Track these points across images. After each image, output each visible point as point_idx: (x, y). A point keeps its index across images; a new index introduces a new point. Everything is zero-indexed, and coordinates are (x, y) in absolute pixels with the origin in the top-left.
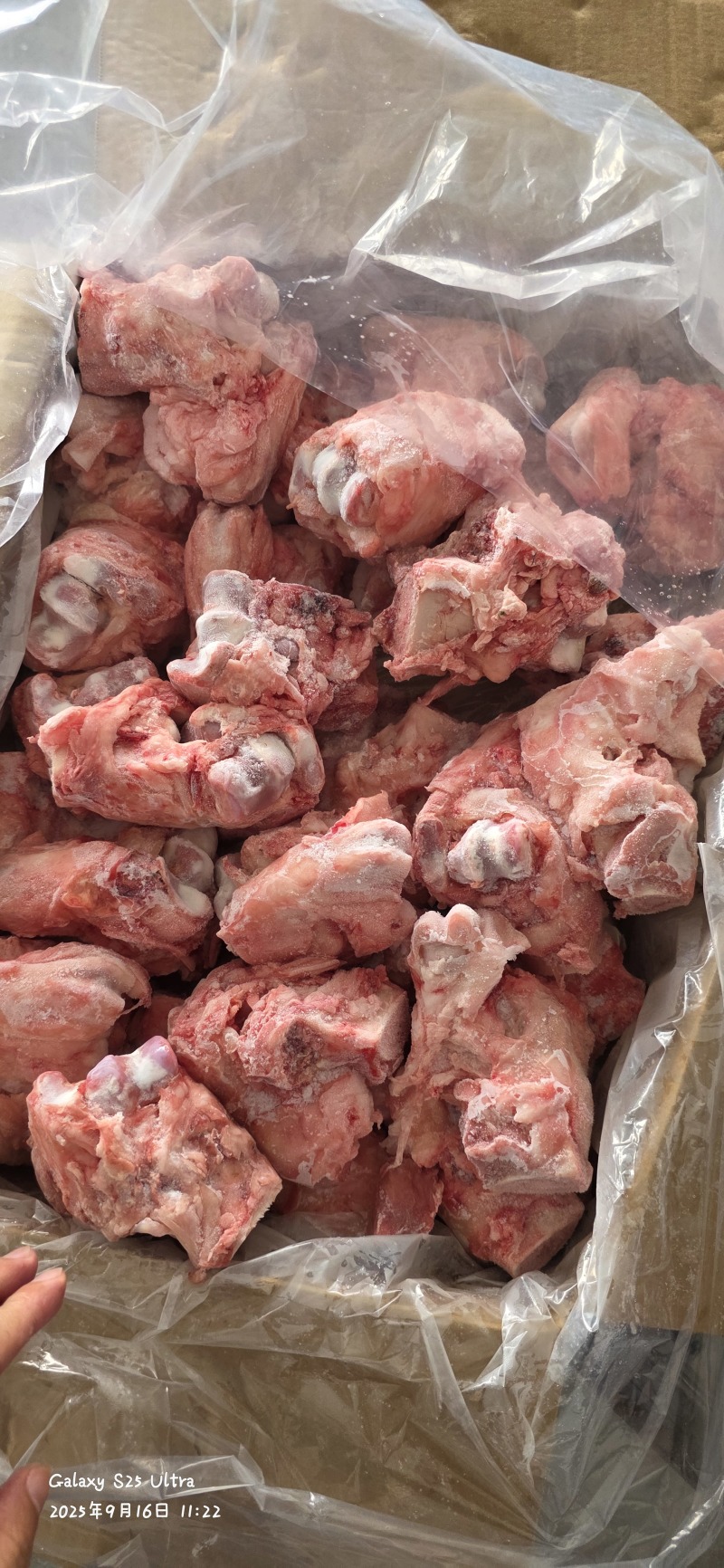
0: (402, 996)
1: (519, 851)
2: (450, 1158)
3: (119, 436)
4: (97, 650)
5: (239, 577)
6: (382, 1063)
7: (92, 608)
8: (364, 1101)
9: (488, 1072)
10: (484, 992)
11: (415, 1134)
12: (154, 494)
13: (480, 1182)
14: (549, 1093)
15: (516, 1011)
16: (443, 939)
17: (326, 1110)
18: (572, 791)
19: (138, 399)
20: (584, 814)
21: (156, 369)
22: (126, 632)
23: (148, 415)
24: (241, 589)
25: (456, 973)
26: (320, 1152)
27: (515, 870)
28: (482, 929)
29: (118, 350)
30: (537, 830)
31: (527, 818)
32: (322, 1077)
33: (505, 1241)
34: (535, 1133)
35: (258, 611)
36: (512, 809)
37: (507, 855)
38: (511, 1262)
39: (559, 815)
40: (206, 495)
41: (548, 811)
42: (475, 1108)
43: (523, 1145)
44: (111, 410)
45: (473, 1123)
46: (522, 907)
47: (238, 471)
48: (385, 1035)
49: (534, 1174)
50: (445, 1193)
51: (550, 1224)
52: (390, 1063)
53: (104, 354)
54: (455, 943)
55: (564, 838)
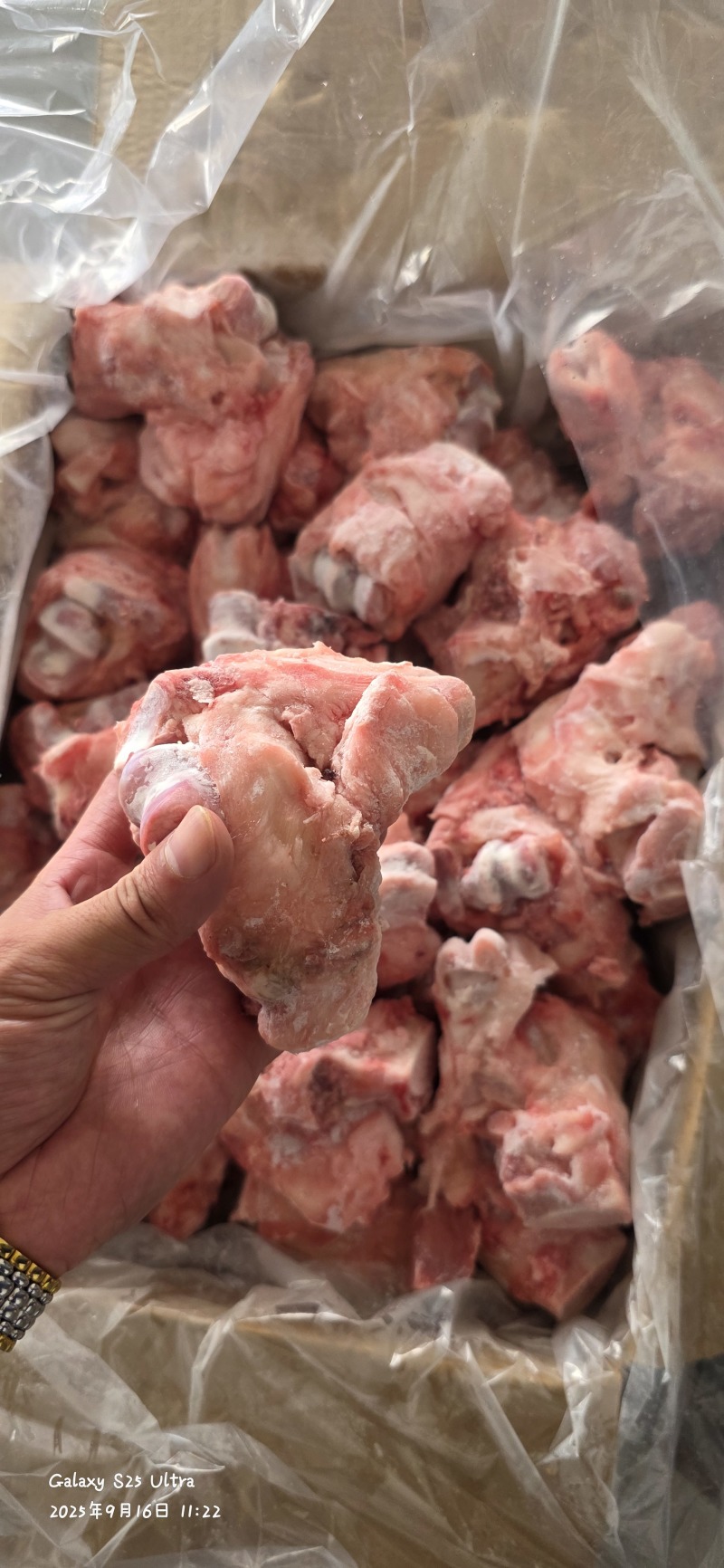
0: (429, 1028)
1: (535, 867)
2: (485, 1197)
3: (116, 459)
4: (98, 676)
5: (246, 598)
6: (413, 1098)
7: (94, 634)
8: (395, 1141)
9: (523, 1102)
10: (513, 1020)
11: (448, 1173)
12: (152, 516)
13: (520, 1222)
14: (588, 1123)
15: (546, 1037)
16: (470, 966)
17: (356, 1150)
18: (579, 801)
19: (133, 420)
20: (595, 822)
21: (152, 388)
22: (129, 658)
23: (144, 437)
24: (249, 610)
25: (486, 1001)
26: (350, 1196)
27: (533, 887)
28: (509, 952)
29: (113, 370)
30: (549, 844)
31: (538, 832)
32: (351, 1117)
33: (549, 1281)
34: (576, 1165)
35: (267, 632)
36: (521, 825)
37: (523, 873)
38: (557, 1303)
39: (570, 826)
40: (205, 515)
41: (559, 824)
42: (512, 1143)
43: (564, 1178)
44: (105, 431)
45: (512, 1158)
46: (546, 926)
47: (237, 491)
48: (415, 1070)
49: (574, 1210)
50: (484, 1234)
51: (593, 1262)
52: (420, 1099)
53: (98, 374)
54: (481, 969)
55: (577, 849)
